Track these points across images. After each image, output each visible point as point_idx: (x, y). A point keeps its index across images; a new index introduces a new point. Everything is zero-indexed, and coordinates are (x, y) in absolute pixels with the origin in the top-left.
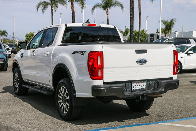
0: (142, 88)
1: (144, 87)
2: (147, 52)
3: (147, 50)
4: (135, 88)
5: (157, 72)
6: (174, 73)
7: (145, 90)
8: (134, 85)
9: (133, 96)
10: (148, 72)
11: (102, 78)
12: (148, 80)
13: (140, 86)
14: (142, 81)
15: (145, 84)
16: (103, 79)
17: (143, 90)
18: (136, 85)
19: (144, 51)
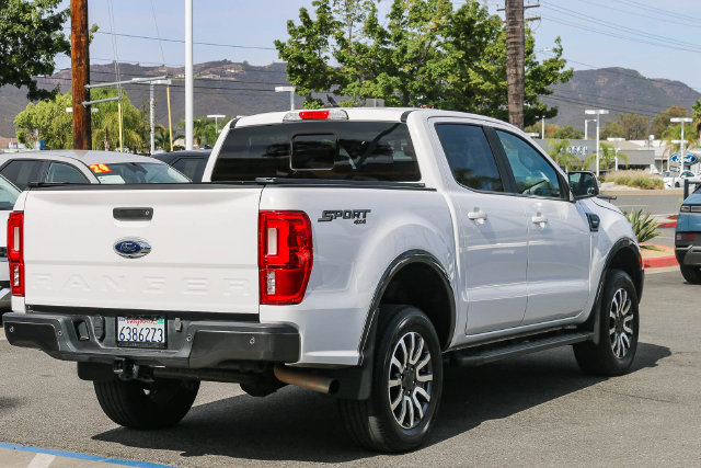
0: (149, 338)
1: (157, 338)
2: (151, 217)
3: (151, 211)
4: (127, 337)
5: (191, 290)
6: (264, 298)
7: (161, 346)
8: (123, 323)
10: (154, 285)
12: (167, 316)
13: (145, 333)
15: (163, 326)
16: (24, 296)
17: (149, 345)
18: (133, 325)
19: (143, 214)
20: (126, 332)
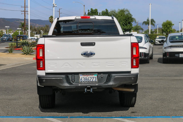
1: (94, 80)
2: (94, 45)
3: (95, 43)
5: (108, 65)
6: (133, 67)
7: (95, 82)
8: (81, 77)
9: (75, 87)
11: (43, 69)
12: (99, 73)
13: (90, 79)
14: (92, 74)
15: (96, 76)
16: (45, 70)
17: (92, 82)
18: (85, 77)
19: (92, 44)
20: (83, 79)
